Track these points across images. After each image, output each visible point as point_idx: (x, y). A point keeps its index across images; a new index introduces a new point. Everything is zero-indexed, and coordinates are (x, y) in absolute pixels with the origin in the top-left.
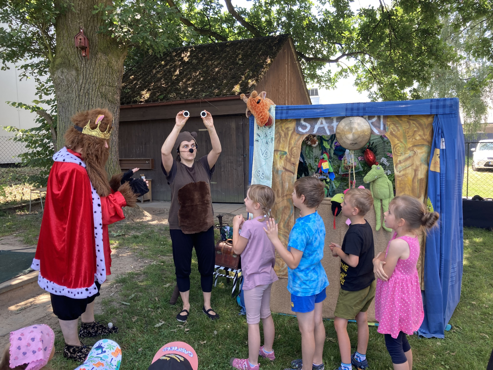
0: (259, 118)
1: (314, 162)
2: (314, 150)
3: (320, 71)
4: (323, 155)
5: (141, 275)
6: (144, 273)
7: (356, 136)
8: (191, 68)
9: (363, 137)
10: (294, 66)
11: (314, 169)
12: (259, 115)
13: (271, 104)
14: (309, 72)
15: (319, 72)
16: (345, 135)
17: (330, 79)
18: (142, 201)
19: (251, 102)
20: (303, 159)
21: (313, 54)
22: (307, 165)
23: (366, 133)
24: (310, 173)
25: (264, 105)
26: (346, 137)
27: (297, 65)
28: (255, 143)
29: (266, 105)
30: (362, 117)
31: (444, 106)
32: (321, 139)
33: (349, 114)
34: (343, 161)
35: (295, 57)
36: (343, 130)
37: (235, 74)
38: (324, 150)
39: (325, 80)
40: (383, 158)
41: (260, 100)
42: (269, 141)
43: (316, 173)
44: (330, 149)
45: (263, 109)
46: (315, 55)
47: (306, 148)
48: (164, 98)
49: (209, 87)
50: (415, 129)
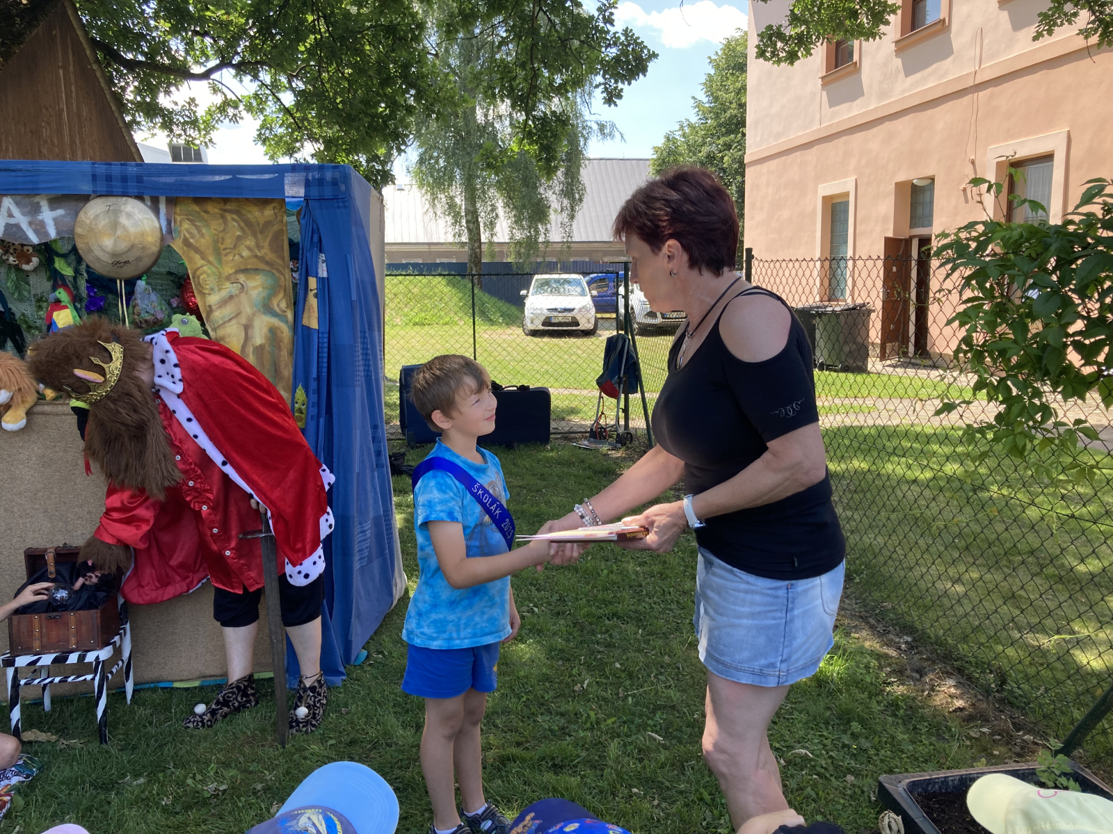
1: (35, 309)
2: (33, 279)
3: (167, 97)
4: (57, 293)
7: (123, 246)
9: (143, 249)
10: (85, 75)
11: (37, 328)
14: (139, 99)
15: (163, 101)
16: (96, 239)
17: (196, 120)
20: (4, 302)
21: (143, 53)
22: (18, 316)
23: (150, 239)
26: (100, 247)
27: (98, 74)
31: (321, 182)
32: (47, 251)
33: (102, 188)
35: (88, 52)
36: (91, 230)
38: (57, 280)
39: (182, 120)
44: (75, 278)
46: (151, 55)
50: (238, 233)
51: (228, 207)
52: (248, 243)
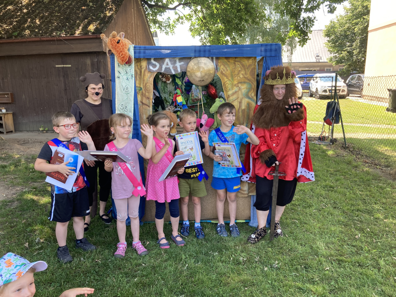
0: (120, 56)
1: (169, 96)
2: (168, 86)
3: (160, 16)
4: (177, 90)
5: (14, 202)
6: (18, 200)
7: (203, 74)
8: (43, 7)
9: (209, 75)
10: (139, 11)
11: (169, 102)
12: (119, 54)
13: (130, 44)
14: (151, 18)
15: (159, 18)
16: (194, 73)
17: (170, 25)
18: (5, 133)
19: (111, 42)
20: (159, 94)
21: (154, 2)
22: (163, 98)
23: (211, 72)
24: (166, 106)
25: (123, 45)
26: (195, 75)
27: (142, 10)
28: (117, 79)
29: (126, 45)
30: (208, 57)
31: (271, 50)
32: (174, 77)
33: (197, 54)
34: (190, 95)
35: (139, 2)
36: (192, 69)
37: (87, 15)
38: (176, 86)
39: (165, 25)
40: (221, 92)
41: (120, 40)
42: (130, 77)
43: (170, 105)
44: (181, 85)
45: (123, 49)
46: (156, 3)
47: (162, 84)
48: (19, 34)
49: (63, 26)
50: (240, 69)
51: (237, 60)
52: (242, 72)
